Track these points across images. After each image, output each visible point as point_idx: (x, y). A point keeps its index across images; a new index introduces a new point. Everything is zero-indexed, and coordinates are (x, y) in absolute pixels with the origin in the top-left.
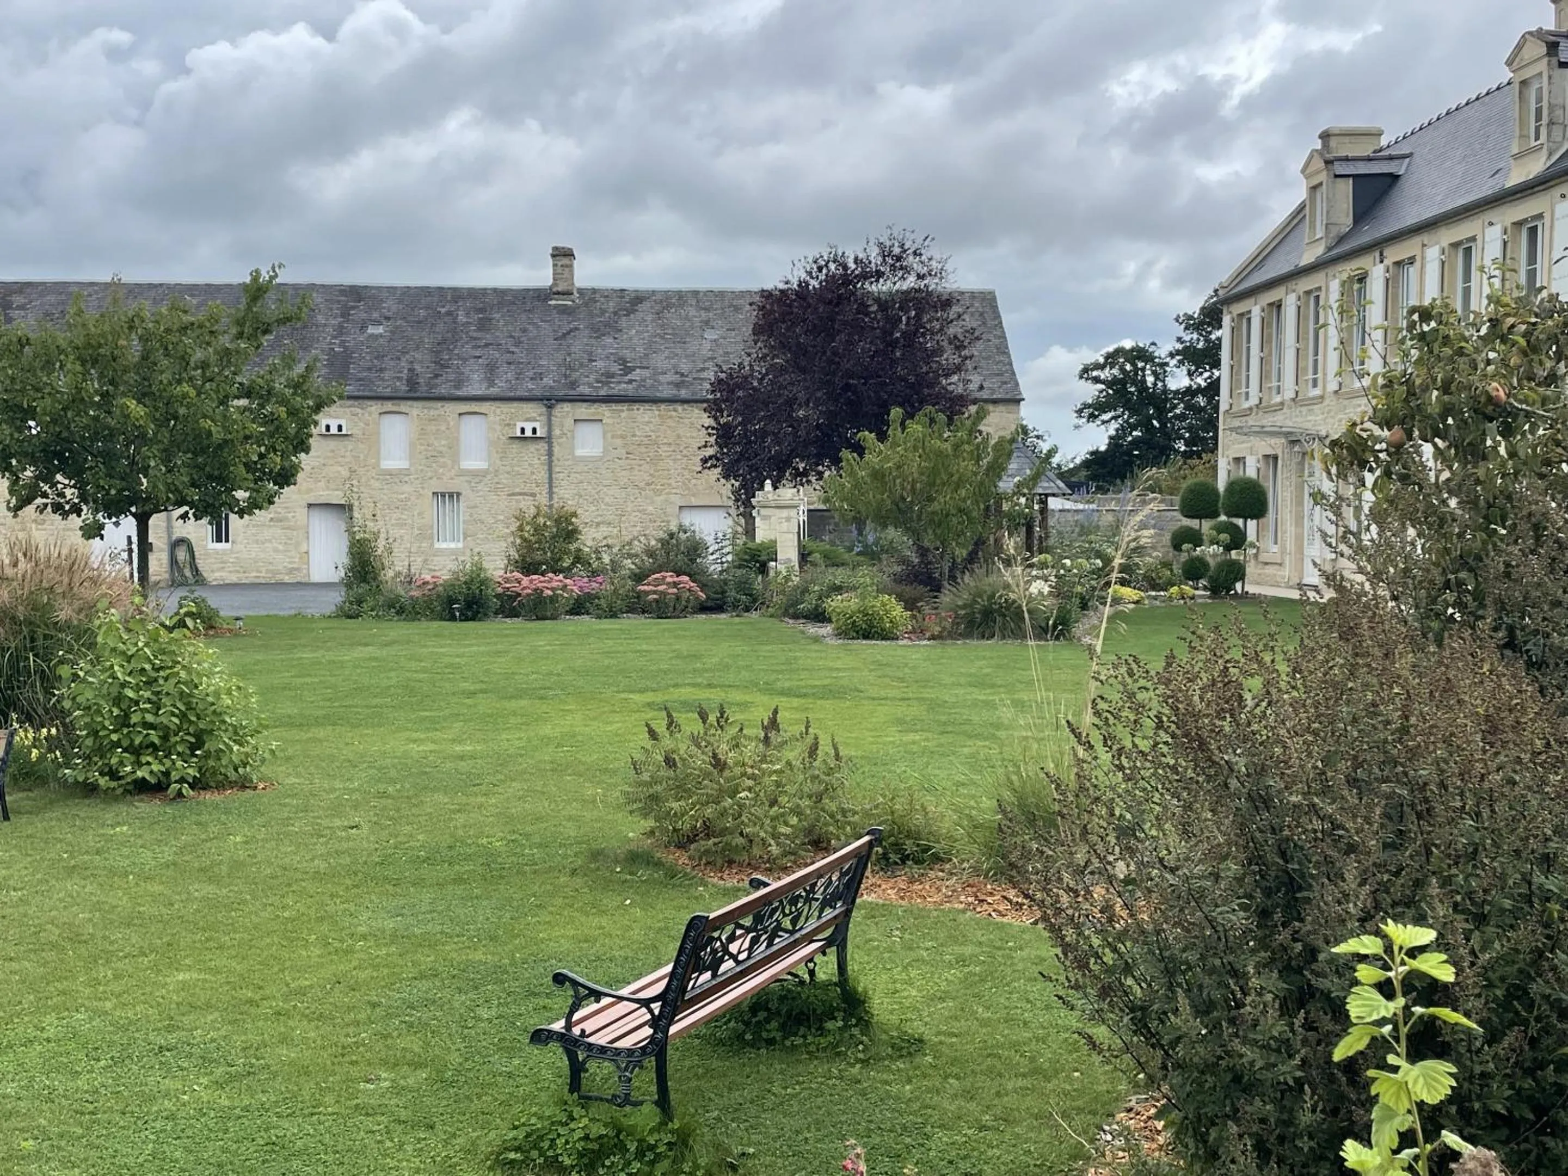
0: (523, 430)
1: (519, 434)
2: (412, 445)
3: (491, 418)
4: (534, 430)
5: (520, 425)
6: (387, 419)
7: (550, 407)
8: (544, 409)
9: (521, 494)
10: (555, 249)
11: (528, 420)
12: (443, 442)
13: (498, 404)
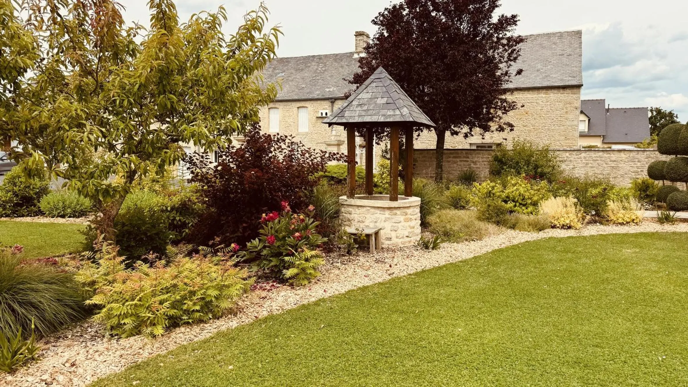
0: (322, 113)
1: (320, 116)
2: (280, 122)
3: (309, 108)
4: (326, 114)
5: (321, 111)
6: (272, 111)
7: (333, 103)
8: (330, 104)
9: (321, 143)
10: (356, 32)
11: (324, 109)
12: (291, 120)
13: (312, 102)
